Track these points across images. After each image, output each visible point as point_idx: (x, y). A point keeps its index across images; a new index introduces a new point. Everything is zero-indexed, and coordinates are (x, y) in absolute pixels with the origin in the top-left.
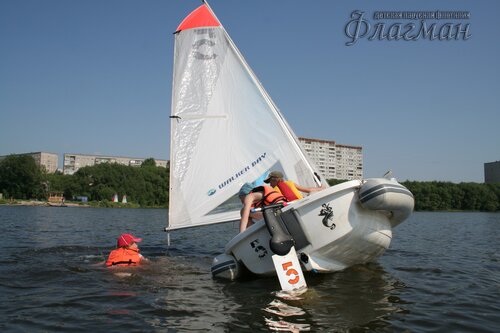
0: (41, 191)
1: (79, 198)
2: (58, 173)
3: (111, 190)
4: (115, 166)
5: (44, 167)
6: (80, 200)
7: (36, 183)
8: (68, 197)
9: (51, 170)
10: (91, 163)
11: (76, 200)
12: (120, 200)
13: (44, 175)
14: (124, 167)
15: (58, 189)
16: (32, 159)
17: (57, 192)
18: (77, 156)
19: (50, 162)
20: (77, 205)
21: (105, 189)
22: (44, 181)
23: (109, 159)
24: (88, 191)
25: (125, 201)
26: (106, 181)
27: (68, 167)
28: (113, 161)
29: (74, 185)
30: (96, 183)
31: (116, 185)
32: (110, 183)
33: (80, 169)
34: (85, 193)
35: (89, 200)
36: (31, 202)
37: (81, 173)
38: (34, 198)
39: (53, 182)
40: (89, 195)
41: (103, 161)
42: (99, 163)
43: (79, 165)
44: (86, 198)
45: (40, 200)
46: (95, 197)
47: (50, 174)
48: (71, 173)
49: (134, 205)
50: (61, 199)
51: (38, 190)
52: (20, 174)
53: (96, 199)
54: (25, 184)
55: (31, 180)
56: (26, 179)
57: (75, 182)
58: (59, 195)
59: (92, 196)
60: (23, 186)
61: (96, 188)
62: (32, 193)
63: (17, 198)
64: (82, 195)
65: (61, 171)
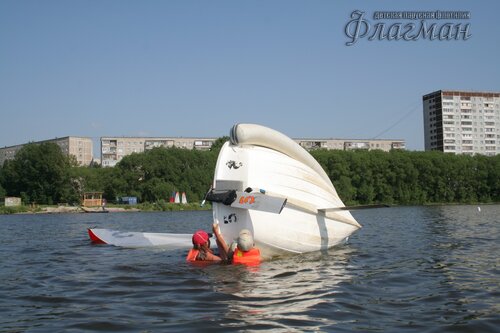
0: (72, 192)
1: (125, 199)
2: (95, 166)
3: (169, 186)
4: (174, 151)
5: (74, 157)
6: (127, 202)
7: (65, 182)
8: (109, 198)
9: (84, 161)
10: (139, 149)
11: (121, 202)
12: (181, 200)
13: (75, 169)
14: (186, 151)
15: (94, 187)
16: (61, 144)
17: (94, 192)
18: (119, 140)
19: (82, 151)
20: (121, 209)
21: (161, 185)
22: (74, 178)
23: (165, 142)
24: (137, 190)
25: (184, 201)
26: (162, 173)
27: (107, 156)
28: (170, 144)
29: (116, 181)
30: (148, 177)
31: (177, 178)
32: (168, 176)
33: (125, 158)
34: (133, 192)
35: (139, 201)
36: (61, 208)
37: (127, 163)
38: (63, 202)
39: (87, 178)
40: (139, 194)
41: (156, 144)
42: (151, 147)
43: (123, 151)
44: (135, 199)
45: (71, 204)
46: (147, 197)
47: (83, 168)
48: (112, 164)
50: (99, 202)
51: (67, 190)
52: (42, 170)
53: (148, 200)
54: (50, 182)
55: (57, 176)
56: (50, 176)
57: (118, 177)
58: (97, 196)
59: (143, 196)
60: (47, 185)
61: (149, 184)
62: (59, 196)
63: (41, 203)
64: (129, 195)
65: (98, 161)
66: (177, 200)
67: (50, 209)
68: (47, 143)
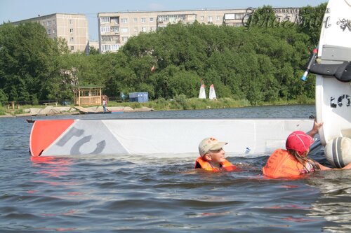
0: (63, 87)
1: (132, 95)
2: (91, 52)
3: (192, 77)
4: (197, 29)
5: (64, 41)
6: (135, 99)
7: (53, 74)
8: (112, 94)
9: (77, 45)
10: (148, 27)
11: (128, 99)
12: (208, 94)
13: (66, 57)
14: (214, 28)
15: (91, 80)
16: (40, 28)
17: (91, 86)
19: (73, 32)
21: (180, 75)
22: (65, 68)
24: (148, 82)
25: (213, 95)
26: (181, 59)
27: (107, 38)
28: (191, 19)
29: (120, 71)
30: (162, 65)
31: (201, 65)
32: (189, 63)
33: (131, 40)
34: (143, 86)
35: (152, 98)
36: (48, 109)
37: (133, 48)
38: (52, 101)
39: (82, 68)
40: (151, 88)
41: (171, 20)
42: (165, 25)
43: (128, 31)
44: (146, 95)
45: (62, 103)
46: (162, 91)
47: (75, 55)
48: (114, 48)
49: (237, 103)
50: (99, 99)
51: (57, 85)
52: (22, 59)
53: (164, 96)
54: (34, 75)
55: (43, 68)
56: (34, 67)
57: (123, 65)
58: (95, 92)
59: (157, 90)
60: (30, 79)
61: (163, 74)
62: (46, 93)
63: (22, 103)
64: (137, 90)
65: (96, 46)
66: (202, 95)
67: (34, 110)
68: (28, 23)
